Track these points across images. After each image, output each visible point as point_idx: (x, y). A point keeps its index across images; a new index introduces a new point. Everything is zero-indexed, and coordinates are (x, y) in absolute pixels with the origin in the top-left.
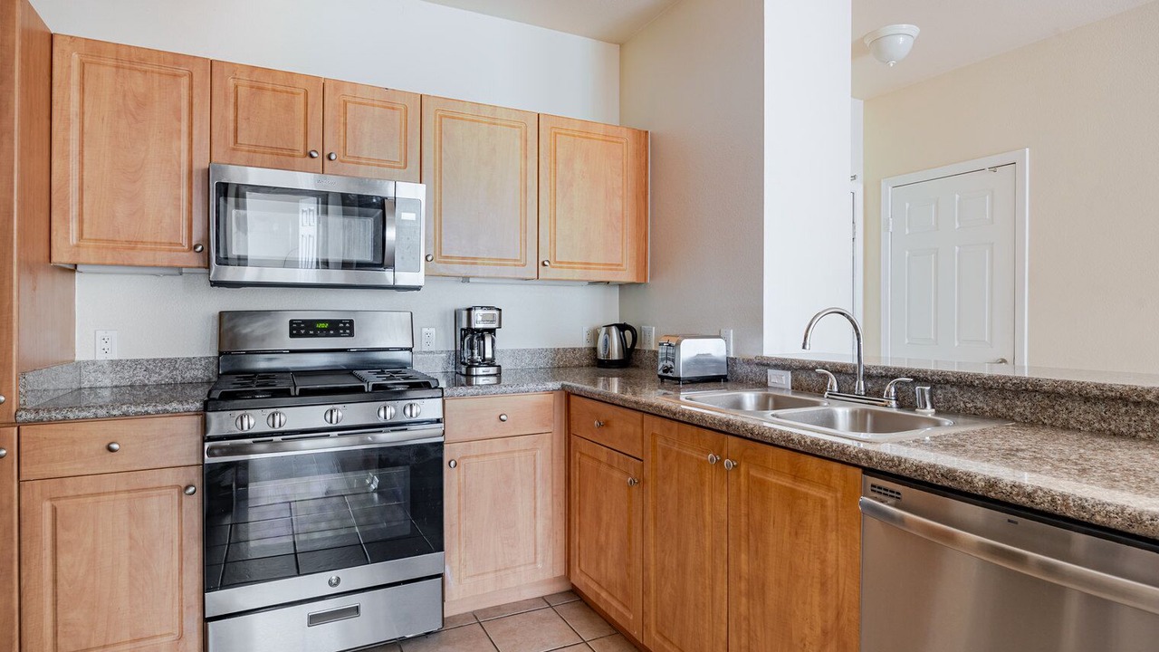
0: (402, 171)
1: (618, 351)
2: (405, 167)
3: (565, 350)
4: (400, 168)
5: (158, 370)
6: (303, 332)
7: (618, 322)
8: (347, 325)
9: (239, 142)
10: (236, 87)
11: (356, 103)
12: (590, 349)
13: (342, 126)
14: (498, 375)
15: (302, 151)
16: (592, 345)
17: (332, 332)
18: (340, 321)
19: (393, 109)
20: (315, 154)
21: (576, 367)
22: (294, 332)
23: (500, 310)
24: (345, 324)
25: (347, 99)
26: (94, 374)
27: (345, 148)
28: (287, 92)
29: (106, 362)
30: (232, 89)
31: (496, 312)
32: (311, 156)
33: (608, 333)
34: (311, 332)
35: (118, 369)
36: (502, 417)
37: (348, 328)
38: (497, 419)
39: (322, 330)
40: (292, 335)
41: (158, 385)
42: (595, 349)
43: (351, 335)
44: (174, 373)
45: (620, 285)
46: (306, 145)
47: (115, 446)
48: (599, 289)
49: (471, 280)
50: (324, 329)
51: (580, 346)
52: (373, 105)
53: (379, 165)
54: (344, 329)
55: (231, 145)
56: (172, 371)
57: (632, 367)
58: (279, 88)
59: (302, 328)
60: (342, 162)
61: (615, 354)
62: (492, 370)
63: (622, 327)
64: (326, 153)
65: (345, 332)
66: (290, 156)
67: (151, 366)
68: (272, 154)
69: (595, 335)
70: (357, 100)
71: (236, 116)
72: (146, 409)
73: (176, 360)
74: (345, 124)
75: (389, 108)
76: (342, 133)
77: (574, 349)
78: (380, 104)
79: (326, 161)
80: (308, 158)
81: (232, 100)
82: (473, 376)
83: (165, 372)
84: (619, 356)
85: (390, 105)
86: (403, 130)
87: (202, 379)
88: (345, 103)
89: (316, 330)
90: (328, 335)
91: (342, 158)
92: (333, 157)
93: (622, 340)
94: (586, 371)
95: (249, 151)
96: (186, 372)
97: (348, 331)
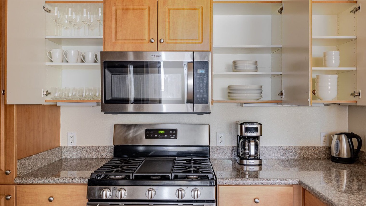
0: (200, 44)
1: (347, 152)
2: (202, 42)
3: (308, 148)
4: (199, 43)
5: (91, 152)
6: (152, 135)
7: (347, 131)
8: (174, 132)
9: (117, 39)
10: (116, 10)
11: (174, 9)
12: (326, 147)
13: (167, 24)
14: (260, 165)
15: (147, 40)
16: (328, 145)
17: (166, 136)
18: (171, 130)
19: (195, 9)
20: (153, 41)
21: (316, 159)
22: (148, 135)
23: (261, 125)
24: (173, 131)
25: (170, 8)
26: (67, 153)
27: (169, 35)
28: (140, 9)
29: (71, 147)
30: (114, 12)
31: (259, 126)
32: (151, 42)
33: (339, 139)
34: (156, 136)
35: (76, 150)
36: (256, 200)
37: (174, 134)
38: (252, 201)
39: (161, 134)
40: (146, 137)
41: (91, 159)
42: (330, 148)
43: (176, 138)
44: (98, 153)
45: (349, 106)
46: (149, 36)
47: (52, 199)
48: (334, 109)
49: (244, 105)
50: (162, 134)
51: (319, 145)
52: (184, 9)
53: (187, 43)
54: (172, 134)
55: (114, 41)
56: (97, 153)
57: (358, 163)
58: (136, 7)
59: (152, 134)
60: (167, 43)
61: (345, 153)
62: (257, 162)
63: (350, 136)
64: (159, 39)
65: (172, 136)
66: (141, 43)
67: (89, 150)
68: (133, 43)
69: (329, 138)
70: (176, 8)
71: (116, 26)
72: (65, 181)
73: (98, 147)
74: (169, 22)
75: (192, 9)
76: (167, 27)
77: (315, 148)
78: (188, 7)
79: (159, 43)
80: (150, 43)
81: (114, 18)
82: (244, 165)
83: (94, 153)
84: (348, 155)
85: (193, 8)
86: (200, 21)
87: (109, 157)
88: (169, 10)
89: (158, 134)
90: (164, 138)
91: (167, 41)
92: (162, 41)
93: (350, 145)
94: (323, 162)
95: (122, 43)
96: (102, 153)
97: (174, 136)
